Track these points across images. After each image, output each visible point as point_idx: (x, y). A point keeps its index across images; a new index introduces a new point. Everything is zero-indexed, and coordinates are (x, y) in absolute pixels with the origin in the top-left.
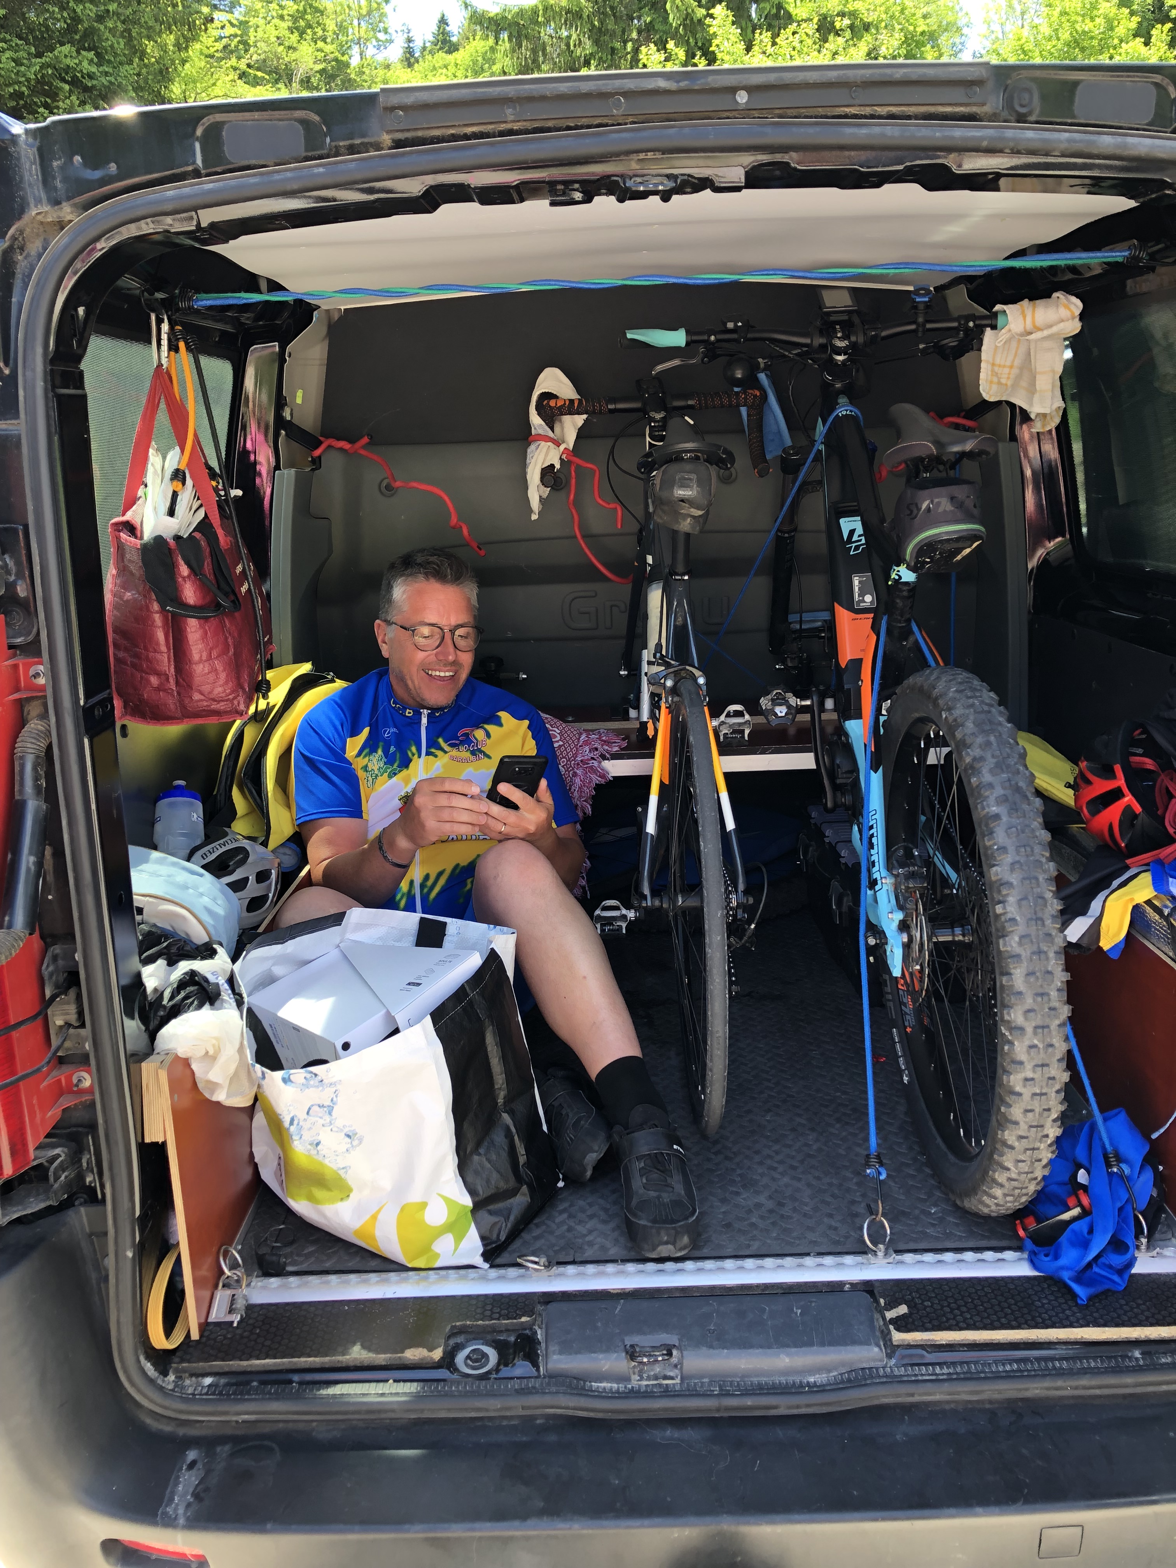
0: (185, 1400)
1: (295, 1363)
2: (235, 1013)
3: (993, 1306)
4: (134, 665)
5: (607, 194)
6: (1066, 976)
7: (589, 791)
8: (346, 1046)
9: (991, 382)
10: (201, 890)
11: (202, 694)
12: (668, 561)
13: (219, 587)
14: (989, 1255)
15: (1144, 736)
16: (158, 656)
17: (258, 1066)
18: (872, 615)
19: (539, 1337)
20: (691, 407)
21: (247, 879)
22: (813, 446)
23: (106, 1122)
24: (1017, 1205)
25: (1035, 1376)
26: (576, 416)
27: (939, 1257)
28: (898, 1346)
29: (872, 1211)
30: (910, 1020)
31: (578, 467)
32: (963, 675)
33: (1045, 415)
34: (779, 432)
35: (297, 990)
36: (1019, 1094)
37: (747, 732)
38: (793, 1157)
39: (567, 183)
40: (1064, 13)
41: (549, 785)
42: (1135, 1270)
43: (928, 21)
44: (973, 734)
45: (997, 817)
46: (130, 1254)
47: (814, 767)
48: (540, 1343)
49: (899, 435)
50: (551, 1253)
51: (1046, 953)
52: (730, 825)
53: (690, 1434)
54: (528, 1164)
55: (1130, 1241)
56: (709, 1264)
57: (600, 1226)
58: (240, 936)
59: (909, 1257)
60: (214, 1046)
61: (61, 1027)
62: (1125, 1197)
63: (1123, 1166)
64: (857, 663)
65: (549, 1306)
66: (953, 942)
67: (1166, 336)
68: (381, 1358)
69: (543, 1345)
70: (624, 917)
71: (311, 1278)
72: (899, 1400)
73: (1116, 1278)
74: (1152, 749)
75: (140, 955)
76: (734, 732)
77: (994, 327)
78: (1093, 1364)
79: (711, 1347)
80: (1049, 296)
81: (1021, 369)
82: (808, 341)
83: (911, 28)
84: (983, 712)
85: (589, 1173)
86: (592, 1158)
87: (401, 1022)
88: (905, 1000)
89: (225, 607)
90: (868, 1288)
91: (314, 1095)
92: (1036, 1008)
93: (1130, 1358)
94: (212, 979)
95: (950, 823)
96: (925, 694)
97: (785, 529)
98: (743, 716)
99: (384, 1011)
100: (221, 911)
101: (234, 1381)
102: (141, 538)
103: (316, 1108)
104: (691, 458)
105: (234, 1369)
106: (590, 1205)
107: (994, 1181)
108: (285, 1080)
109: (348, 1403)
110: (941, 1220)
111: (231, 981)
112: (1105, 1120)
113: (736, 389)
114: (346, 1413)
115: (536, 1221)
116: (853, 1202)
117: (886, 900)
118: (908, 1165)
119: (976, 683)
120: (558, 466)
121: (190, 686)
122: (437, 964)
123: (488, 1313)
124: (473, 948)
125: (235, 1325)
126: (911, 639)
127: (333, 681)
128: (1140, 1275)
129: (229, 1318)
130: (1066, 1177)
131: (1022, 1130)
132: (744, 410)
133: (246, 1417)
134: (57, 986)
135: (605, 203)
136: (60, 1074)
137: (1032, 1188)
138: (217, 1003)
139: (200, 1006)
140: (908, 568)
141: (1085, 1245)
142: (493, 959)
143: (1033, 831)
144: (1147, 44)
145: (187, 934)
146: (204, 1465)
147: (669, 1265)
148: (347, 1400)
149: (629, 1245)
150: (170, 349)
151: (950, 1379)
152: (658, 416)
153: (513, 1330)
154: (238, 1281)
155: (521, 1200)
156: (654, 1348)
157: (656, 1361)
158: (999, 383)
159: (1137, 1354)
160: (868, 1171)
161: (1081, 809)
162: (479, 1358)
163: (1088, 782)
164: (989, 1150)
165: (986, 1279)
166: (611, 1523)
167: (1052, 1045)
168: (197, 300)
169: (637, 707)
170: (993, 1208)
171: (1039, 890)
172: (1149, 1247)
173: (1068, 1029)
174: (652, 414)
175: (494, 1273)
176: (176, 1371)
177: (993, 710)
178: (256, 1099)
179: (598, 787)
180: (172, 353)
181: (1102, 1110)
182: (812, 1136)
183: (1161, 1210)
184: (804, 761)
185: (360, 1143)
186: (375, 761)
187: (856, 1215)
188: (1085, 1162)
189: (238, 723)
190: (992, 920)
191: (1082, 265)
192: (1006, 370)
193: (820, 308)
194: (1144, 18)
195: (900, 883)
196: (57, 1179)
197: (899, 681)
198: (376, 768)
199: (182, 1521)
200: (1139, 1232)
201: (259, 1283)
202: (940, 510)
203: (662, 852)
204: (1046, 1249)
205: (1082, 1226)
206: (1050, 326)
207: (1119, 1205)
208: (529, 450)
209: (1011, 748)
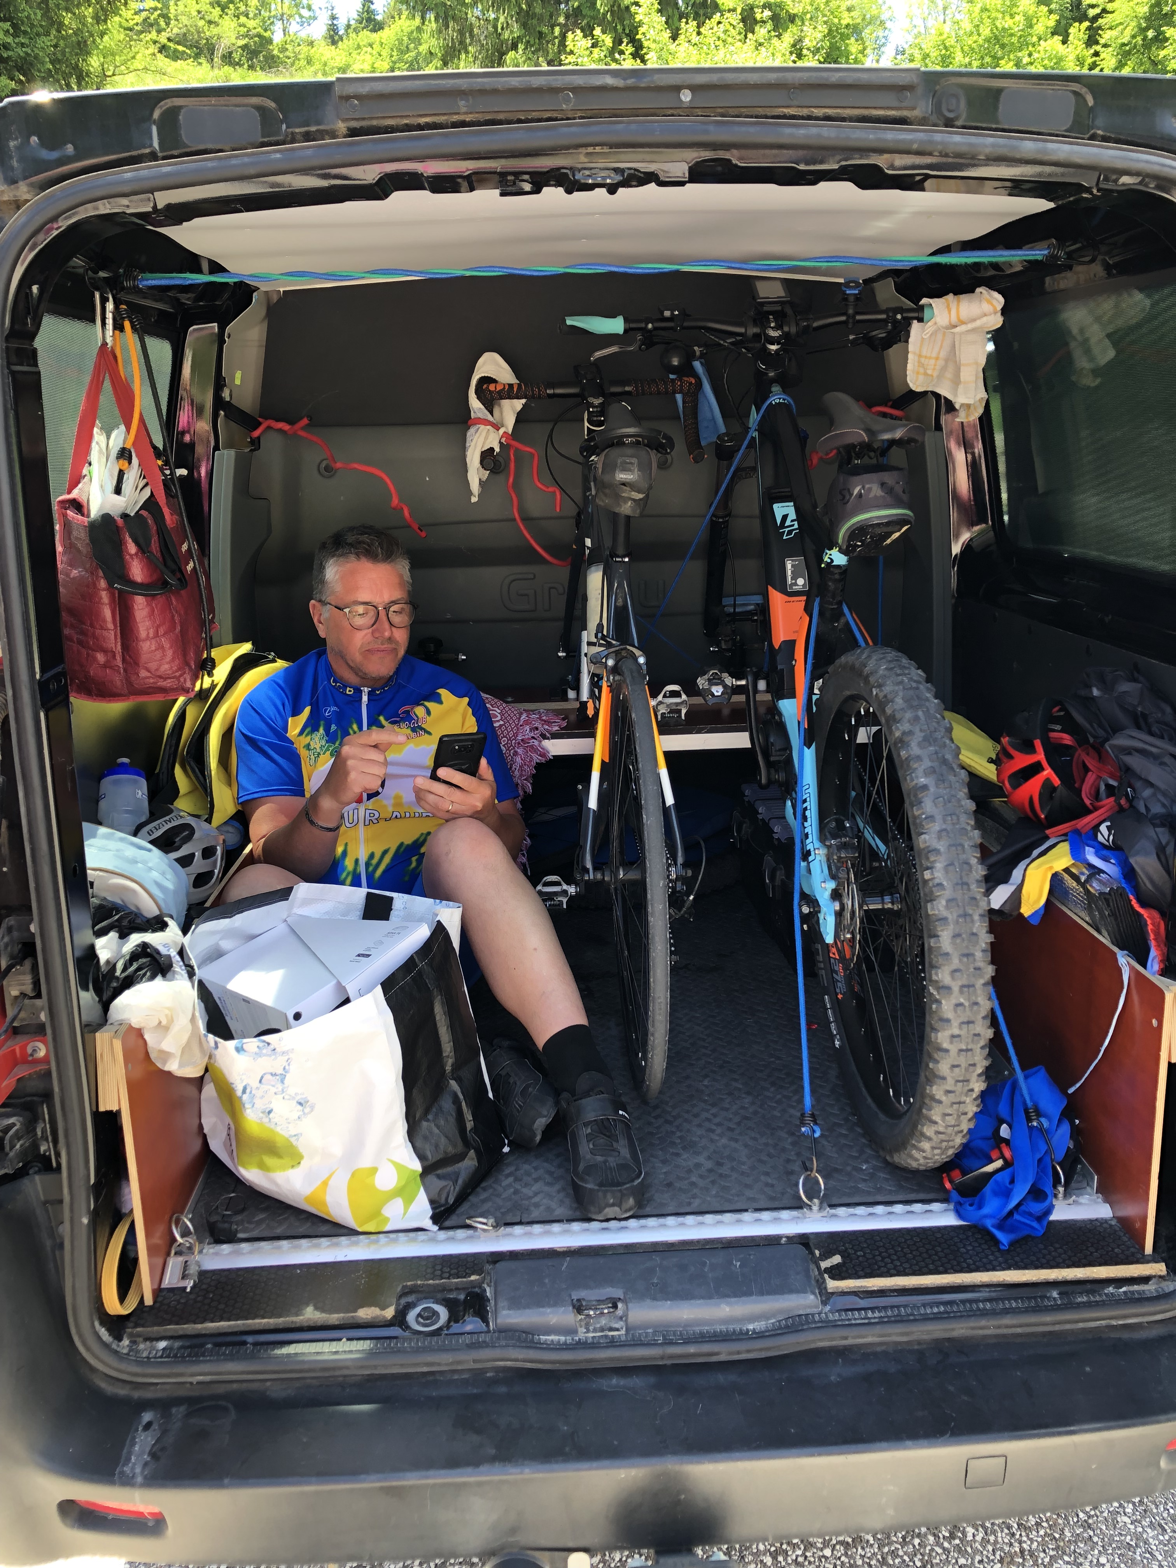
0: (140, 1362)
1: (249, 1325)
2: (188, 984)
3: (921, 1253)
4: (80, 642)
5: (556, 186)
6: (990, 938)
7: (530, 770)
8: (297, 1016)
9: (918, 373)
10: (150, 865)
11: (149, 671)
12: (608, 543)
13: (165, 565)
14: (917, 1207)
15: (1062, 713)
16: (105, 633)
17: (211, 1036)
18: (805, 598)
19: (488, 1294)
20: (629, 393)
21: (193, 855)
22: (747, 432)
23: (62, 1089)
24: (944, 1158)
25: (961, 1316)
26: (515, 401)
27: (870, 1210)
28: (833, 1293)
29: (806, 1169)
30: (841, 987)
31: (517, 449)
32: (892, 654)
33: (968, 406)
34: (713, 419)
35: (246, 964)
36: (947, 1051)
37: (684, 711)
38: (730, 1120)
39: (517, 174)
40: (984, 10)
41: (488, 763)
42: (1053, 1217)
43: (852, 14)
44: (902, 709)
45: (925, 787)
46: (85, 1221)
47: (749, 746)
48: (489, 1300)
49: (831, 423)
50: (498, 1214)
51: (971, 915)
52: (670, 800)
53: (636, 1382)
54: (475, 1129)
55: (1048, 1190)
56: (651, 1222)
57: (547, 1189)
58: (189, 910)
59: (841, 1211)
60: (167, 1016)
61: (16, 997)
62: (1043, 1148)
63: (1043, 1120)
64: (790, 645)
65: (497, 1265)
66: (883, 909)
67: (1082, 331)
68: (334, 1318)
69: (492, 1302)
70: (565, 892)
71: (263, 1244)
72: (834, 1343)
73: (1035, 1224)
74: (1071, 727)
75: (93, 927)
76: (671, 712)
77: (920, 320)
78: (1014, 1305)
79: (654, 1299)
80: (972, 291)
81: (947, 360)
82: (742, 330)
83: (836, 21)
84: (911, 688)
85: (538, 1138)
86: (541, 1123)
87: (351, 993)
88: (836, 968)
89: (172, 585)
90: (804, 1241)
91: (267, 1064)
92: (962, 968)
93: (1048, 1298)
94: (163, 951)
95: (879, 797)
96: (857, 672)
97: (720, 514)
98: (680, 696)
99: (334, 982)
100: (170, 885)
101: (187, 1344)
102: (88, 516)
103: (268, 1077)
104: (632, 443)
105: (189, 1333)
106: (536, 1168)
107: (923, 1135)
108: (238, 1050)
109: (303, 1362)
110: (872, 1176)
111: (181, 953)
112: (1026, 1077)
113: (672, 376)
114: (301, 1371)
115: (484, 1184)
116: (788, 1161)
117: (819, 870)
118: (840, 1125)
119: (905, 661)
120: (497, 449)
121: (137, 664)
122: (386, 936)
123: (438, 1273)
124: (421, 920)
125: (188, 1290)
126: (842, 621)
127: (274, 661)
128: (1058, 1221)
129: (182, 1284)
130: (989, 1133)
131: (949, 1085)
132: (679, 397)
133: (200, 1378)
134: (12, 957)
135: (553, 194)
136: (15, 1044)
137: (959, 1141)
138: (169, 975)
139: (152, 978)
140: (840, 551)
141: (1006, 1194)
142: (439, 930)
143: (959, 800)
144: (1064, 42)
145: (138, 908)
146: (160, 1425)
147: (613, 1224)
148: (301, 1358)
149: (575, 1205)
150: (115, 328)
151: (881, 1322)
152: (597, 402)
153: (464, 1289)
154: (190, 1248)
155: (470, 1162)
156: (600, 1302)
157: (602, 1313)
158: (926, 374)
159: (1055, 1294)
160: (803, 1129)
161: (1003, 783)
162: (430, 1316)
163: (1010, 757)
164: (917, 1106)
165: (915, 1229)
166: (562, 1466)
167: (976, 1004)
168: (143, 279)
169: (577, 688)
170: (922, 1161)
171: (964, 856)
172: (1066, 1195)
173: (991, 988)
174: (591, 400)
175: (443, 1235)
176: (131, 1336)
177: (921, 687)
178: (207, 1070)
179: (538, 766)
180: (117, 332)
181: (1023, 1068)
182: (748, 1100)
183: (1077, 1161)
184: (739, 740)
185: (312, 1111)
186: (317, 739)
187: (792, 1173)
188: (1008, 1119)
189: (181, 700)
190: (920, 886)
191: (1005, 263)
192: (932, 362)
193: (754, 298)
194: (1061, 16)
195: (833, 854)
196: (12, 1147)
197: (831, 661)
198: (318, 746)
199: (139, 1479)
200: (1057, 1181)
201: (211, 1250)
202: (872, 495)
203: (602, 828)
204: (970, 1200)
205: (1004, 1177)
206: (974, 320)
207: (1038, 1156)
208: (469, 434)
209: (938, 723)
